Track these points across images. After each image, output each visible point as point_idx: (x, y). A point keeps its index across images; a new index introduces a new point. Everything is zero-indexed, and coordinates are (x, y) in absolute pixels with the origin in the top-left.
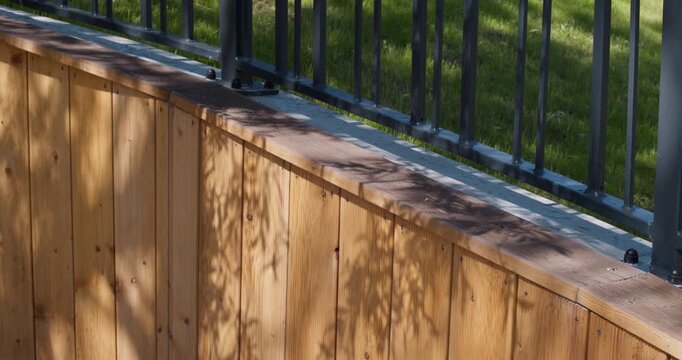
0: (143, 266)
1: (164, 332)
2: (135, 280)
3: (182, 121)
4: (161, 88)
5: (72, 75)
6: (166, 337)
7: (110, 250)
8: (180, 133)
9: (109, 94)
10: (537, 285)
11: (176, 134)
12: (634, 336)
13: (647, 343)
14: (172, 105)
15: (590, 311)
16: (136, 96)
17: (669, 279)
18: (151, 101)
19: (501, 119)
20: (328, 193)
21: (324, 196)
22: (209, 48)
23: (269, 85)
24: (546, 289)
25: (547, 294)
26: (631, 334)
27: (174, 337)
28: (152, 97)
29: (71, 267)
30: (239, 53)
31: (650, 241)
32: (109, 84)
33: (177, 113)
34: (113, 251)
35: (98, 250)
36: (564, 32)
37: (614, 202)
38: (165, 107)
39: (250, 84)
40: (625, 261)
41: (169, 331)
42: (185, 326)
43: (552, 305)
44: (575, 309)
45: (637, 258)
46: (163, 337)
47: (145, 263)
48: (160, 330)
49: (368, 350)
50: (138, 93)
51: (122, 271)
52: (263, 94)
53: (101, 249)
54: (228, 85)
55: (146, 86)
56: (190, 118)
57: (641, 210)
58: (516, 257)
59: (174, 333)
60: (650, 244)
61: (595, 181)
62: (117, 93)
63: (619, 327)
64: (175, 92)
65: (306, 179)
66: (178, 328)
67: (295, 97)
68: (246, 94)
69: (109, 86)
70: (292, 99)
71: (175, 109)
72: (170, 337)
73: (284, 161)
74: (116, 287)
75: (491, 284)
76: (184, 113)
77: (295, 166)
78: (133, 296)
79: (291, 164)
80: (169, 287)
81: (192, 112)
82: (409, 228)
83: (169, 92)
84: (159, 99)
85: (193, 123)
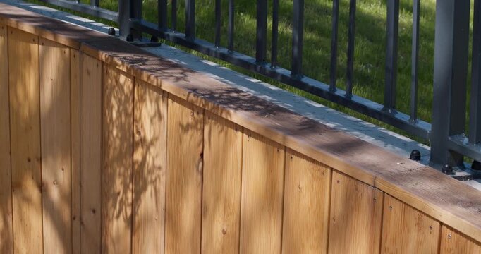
0: (62, 171)
1: (77, 219)
2: (56, 182)
3: (90, 64)
4: (73, 40)
5: (10, 33)
6: (79, 223)
7: (38, 160)
8: (88, 73)
9: (37, 45)
10: (346, 175)
11: (85, 74)
12: (416, 209)
13: (425, 214)
14: (82, 52)
15: (384, 192)
16: (56, 47)
17: (443, 171)
18: (67, 50)
19: (326, 69)
20: (195, 113)
22: (111, 13)
23: (154, 39)
24: (352, 178)
25: (353, 181)
26: (414, 208)
27: (85, 223)
28: (68, 47)
29: (9, 174)
30: (132, 16)
31: (429, 146)
32: (37, 37)
33: (86, 58)
34: (40, 160)
35: (29, 160)
36: (373, 9)
37: (403, 117)
38: (77, 54)
39: (140, 38)
40: (411, 159)
41: (81, 219)
42: (92, 215)
43: (357, 189)
44: (373, 191)
45: (420, 156)
46: (77, 223)
47: (63, 169)
48: (74, 219)
49: (225, 228)
50: (56, 44)
51: (46, 176)
52: (150, 45)
53: (32, 160)
54: (124, 39)
55: (63, 39)
56: (95, 62)
57: (422, 122)
58: (331, 155)
59: (84, 219)
60: (429, 148)
61: (390, 102)
62: (43, 44)
63: (405, 203)
64: (84, 43)
65: (180, 103)
66: (88, 217)
67: (173, 48)
68: (137, 45)
69: (36, 40)
70: (171, 49)
71: (85, 56)
72: (82, 223)
73: (163, 91)
74: (42, 187)
75: (313, 175)
76: (91, 59)
77: (171, 94)
78: (55, 193)
79: (168, 93)
80: (81, 186)
81: (97, 58)
82: (254, 137)
83: (80, 43)
84: (73, 48)
85: (97, 65)
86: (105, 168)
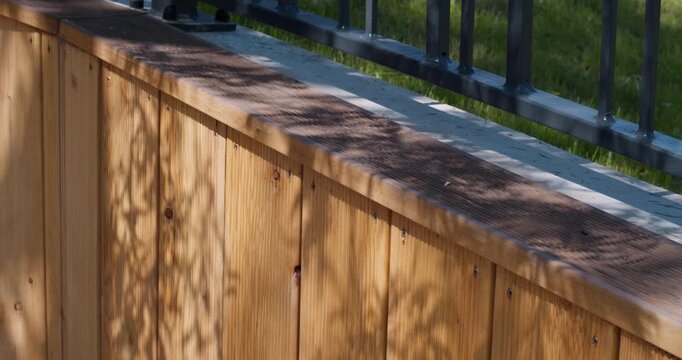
0: (29, 286)
2: (19, 306)
3: (75, 62)
4: (47, 16)
8: (74, 83)
11: (68, 85)
14: (62, 41)
16: (17, 30)
18: (36, 36)
20: (284, 173)
21: (278, 178)
23: (222, 16)
28: (37, 30)
33: (71, 52)
38: (54, 43)
39: (194, 14)
47: (31, 281)
50: (18, 25)
52: (212, 29)
54: (159, 17)
55: (28, 14)
56: (86, 59)
64: (66, 22)
65: (250, 150)
68: (187, 28)
70: (255, 37)
71: (69, 49)
73: (217, 123)
76: (80, 53)
79: (227, 126)
80: (63, 318)
81: (90, 51)
82: (415, 235)
83: (59, 20)
84: (46, 33)
85: (91, 67)
86: (106, 283)
